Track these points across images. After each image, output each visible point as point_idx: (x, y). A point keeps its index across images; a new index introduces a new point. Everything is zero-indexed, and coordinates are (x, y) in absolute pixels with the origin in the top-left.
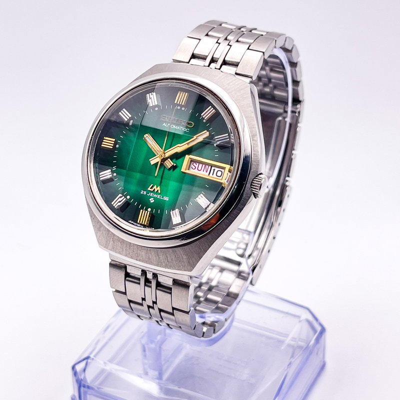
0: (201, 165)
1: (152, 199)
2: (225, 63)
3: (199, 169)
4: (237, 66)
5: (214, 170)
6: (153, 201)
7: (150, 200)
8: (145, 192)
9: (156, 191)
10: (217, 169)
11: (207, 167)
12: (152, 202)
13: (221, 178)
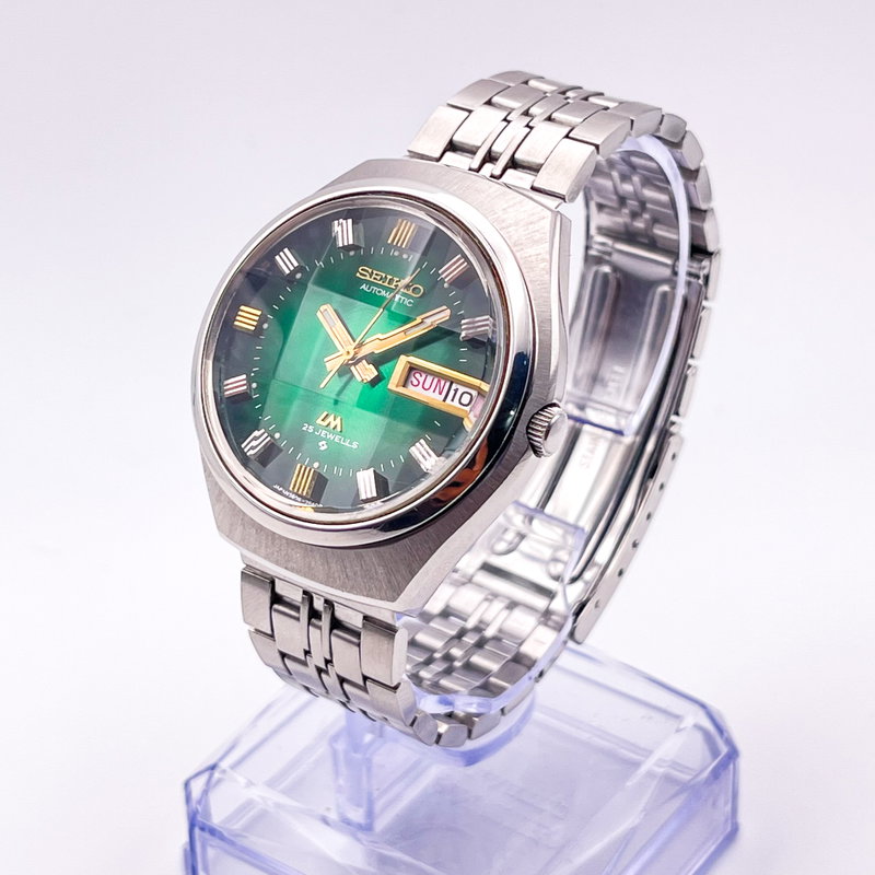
0: (430, 379)
1: (324, 442)
2: (514, 164)
3: (427, 386)
4: (537, 171)
5: (456, 390)
6: (325, 447)
7: (320, 444)
8: (311, 427)
9: (332, 426)
10: (462, 389)
11: (443, 382)
12: (323, 448)
13: (467, 408)
